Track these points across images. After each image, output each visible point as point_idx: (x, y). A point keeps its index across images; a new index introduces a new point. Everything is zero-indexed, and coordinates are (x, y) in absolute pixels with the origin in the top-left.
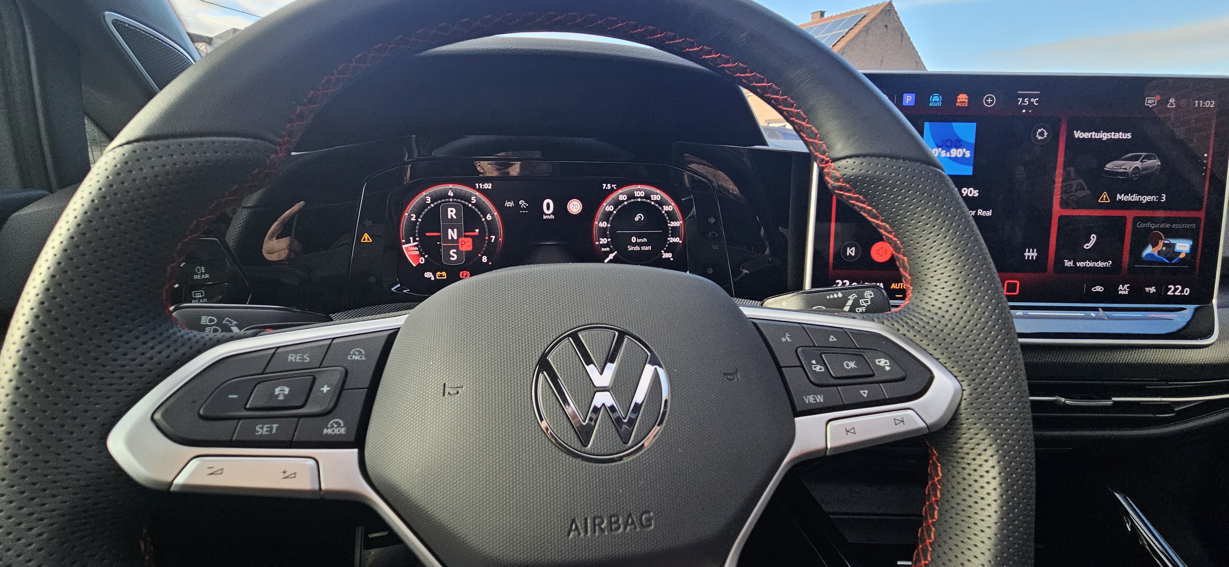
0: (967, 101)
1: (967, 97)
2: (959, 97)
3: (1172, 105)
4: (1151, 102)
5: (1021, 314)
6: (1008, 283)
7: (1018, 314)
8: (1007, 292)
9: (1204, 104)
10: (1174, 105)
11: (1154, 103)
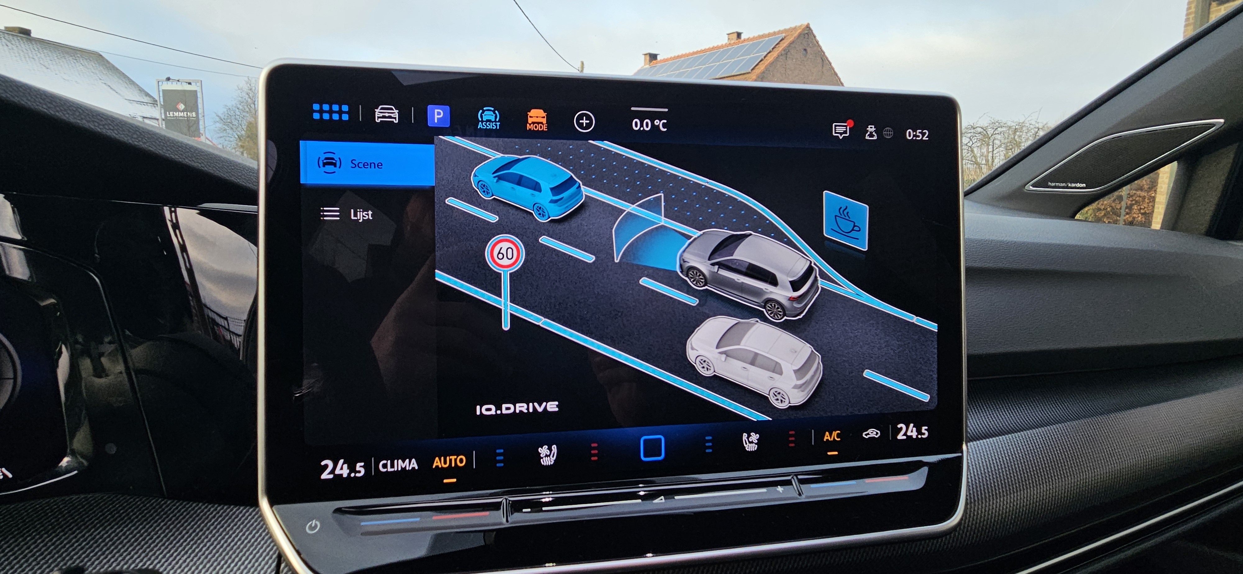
0: (544, 121)
1: (544, 114)
2: (530, 114)
3: (871, 135)
4: (840, 130)
5: (661, 501)
6: (645, 441)
7: (656, 501)
8: (645, 456)
9: (914, 136)
10: (874, 136)
11: (845, 132)
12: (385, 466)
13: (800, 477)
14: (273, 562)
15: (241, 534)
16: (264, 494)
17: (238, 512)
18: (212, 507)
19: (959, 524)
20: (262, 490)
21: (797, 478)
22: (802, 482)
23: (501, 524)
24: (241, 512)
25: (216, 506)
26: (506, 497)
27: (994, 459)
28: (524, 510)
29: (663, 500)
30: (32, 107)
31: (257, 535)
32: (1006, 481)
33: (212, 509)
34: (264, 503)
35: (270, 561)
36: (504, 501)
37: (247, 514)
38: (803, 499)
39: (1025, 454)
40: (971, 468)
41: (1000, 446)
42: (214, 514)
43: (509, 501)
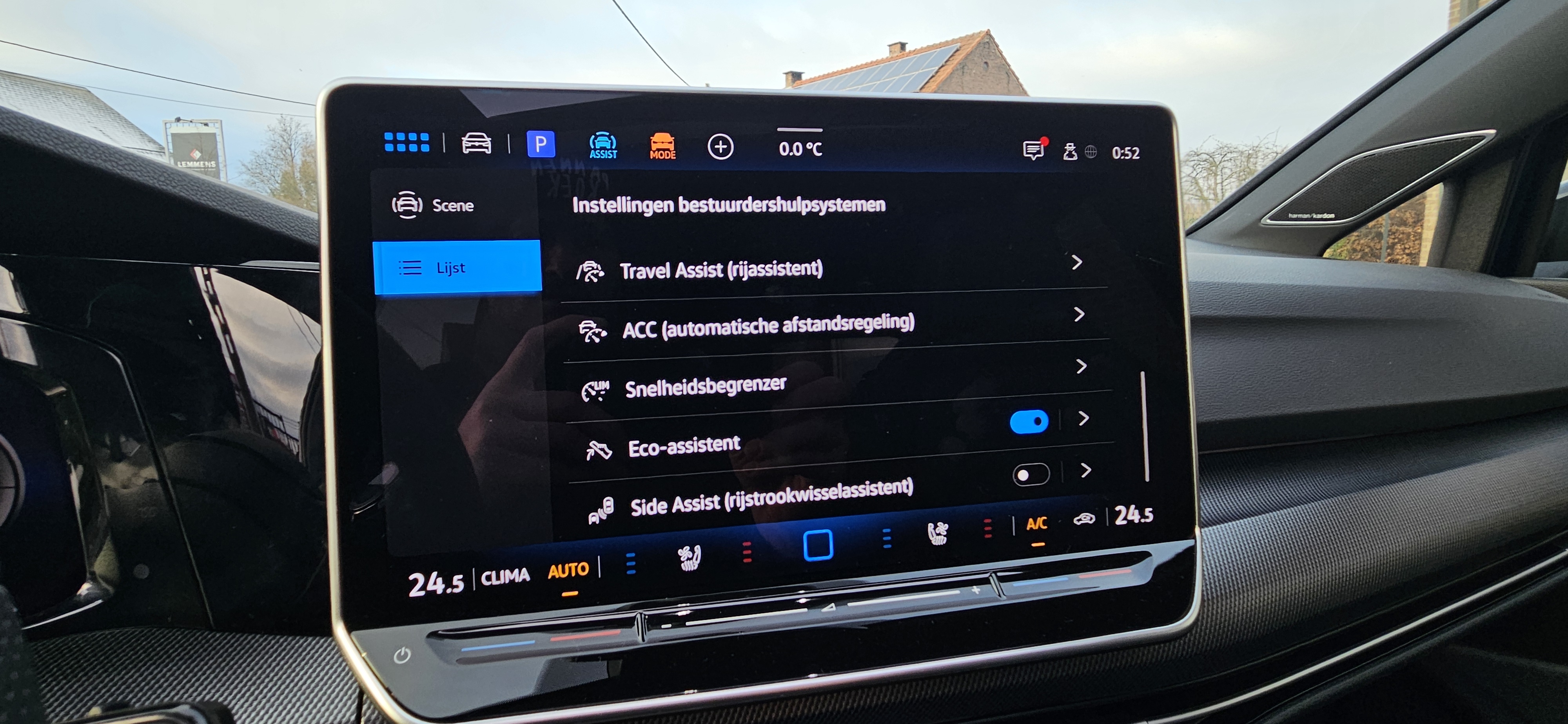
0: (672, 147)
1: (672, 139)
2: (654, 139)
3: (1070, 155)
4: (1032, 149)
5: (832, 609)
6: (809, 536)
7: (826, 609)
8: (810, 555)
9: (1123, 154)
10: (1074, 156)
11: (1039, 152)
12: (491, 579)
13: (999, 574)
14: (353, 703)
15: (311, 671)
16: (340, 618)
17: (305, 644)
18: (274, 638)
19: (1195, 623)
20: (337, 614)
21: (997, 576)
22: (1002, 579)
23: (636, 643)
24: (309, 644)
25: (278, 637)
26: (640, 611)
27: (1234, 547)
28: (663, 626)
29: (834, 608)
30: (36, 144)
31: (331, 672)
32: (1250, 573)
33: (273, 642)
34: (339, 629)
35: (349, 702)
36: (639, 616)
37: (317, 646)
38: (1004, 601)
39: (1272, 540)
40: (1207, 559)
41: (1242, 532)
42: (275, 647)
43: (645, 615)
